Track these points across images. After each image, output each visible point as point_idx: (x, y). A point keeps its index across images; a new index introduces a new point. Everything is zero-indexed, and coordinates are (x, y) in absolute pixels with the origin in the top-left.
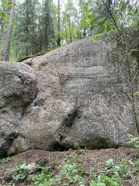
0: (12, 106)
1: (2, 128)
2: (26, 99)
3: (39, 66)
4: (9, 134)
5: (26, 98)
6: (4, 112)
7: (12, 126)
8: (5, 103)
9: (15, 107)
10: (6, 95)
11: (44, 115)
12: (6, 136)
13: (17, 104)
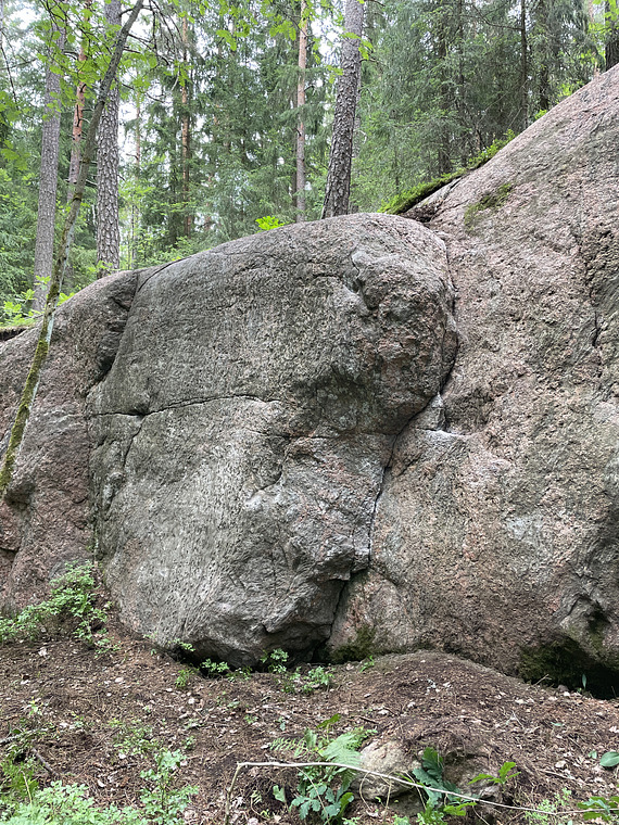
0: (332, 428)
1: (296, 526)
2: (394, 395)
3: (470, 212)
4: (326, 559)
5: (393, 390)
6: (301, 455)
7: (337, 523)
8: (301, 416)
9: (347, 434)
10: (301, 378)
11: (488, 480)
12: (314, 567)
13: (357, 417)
